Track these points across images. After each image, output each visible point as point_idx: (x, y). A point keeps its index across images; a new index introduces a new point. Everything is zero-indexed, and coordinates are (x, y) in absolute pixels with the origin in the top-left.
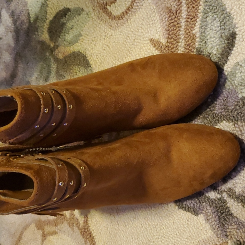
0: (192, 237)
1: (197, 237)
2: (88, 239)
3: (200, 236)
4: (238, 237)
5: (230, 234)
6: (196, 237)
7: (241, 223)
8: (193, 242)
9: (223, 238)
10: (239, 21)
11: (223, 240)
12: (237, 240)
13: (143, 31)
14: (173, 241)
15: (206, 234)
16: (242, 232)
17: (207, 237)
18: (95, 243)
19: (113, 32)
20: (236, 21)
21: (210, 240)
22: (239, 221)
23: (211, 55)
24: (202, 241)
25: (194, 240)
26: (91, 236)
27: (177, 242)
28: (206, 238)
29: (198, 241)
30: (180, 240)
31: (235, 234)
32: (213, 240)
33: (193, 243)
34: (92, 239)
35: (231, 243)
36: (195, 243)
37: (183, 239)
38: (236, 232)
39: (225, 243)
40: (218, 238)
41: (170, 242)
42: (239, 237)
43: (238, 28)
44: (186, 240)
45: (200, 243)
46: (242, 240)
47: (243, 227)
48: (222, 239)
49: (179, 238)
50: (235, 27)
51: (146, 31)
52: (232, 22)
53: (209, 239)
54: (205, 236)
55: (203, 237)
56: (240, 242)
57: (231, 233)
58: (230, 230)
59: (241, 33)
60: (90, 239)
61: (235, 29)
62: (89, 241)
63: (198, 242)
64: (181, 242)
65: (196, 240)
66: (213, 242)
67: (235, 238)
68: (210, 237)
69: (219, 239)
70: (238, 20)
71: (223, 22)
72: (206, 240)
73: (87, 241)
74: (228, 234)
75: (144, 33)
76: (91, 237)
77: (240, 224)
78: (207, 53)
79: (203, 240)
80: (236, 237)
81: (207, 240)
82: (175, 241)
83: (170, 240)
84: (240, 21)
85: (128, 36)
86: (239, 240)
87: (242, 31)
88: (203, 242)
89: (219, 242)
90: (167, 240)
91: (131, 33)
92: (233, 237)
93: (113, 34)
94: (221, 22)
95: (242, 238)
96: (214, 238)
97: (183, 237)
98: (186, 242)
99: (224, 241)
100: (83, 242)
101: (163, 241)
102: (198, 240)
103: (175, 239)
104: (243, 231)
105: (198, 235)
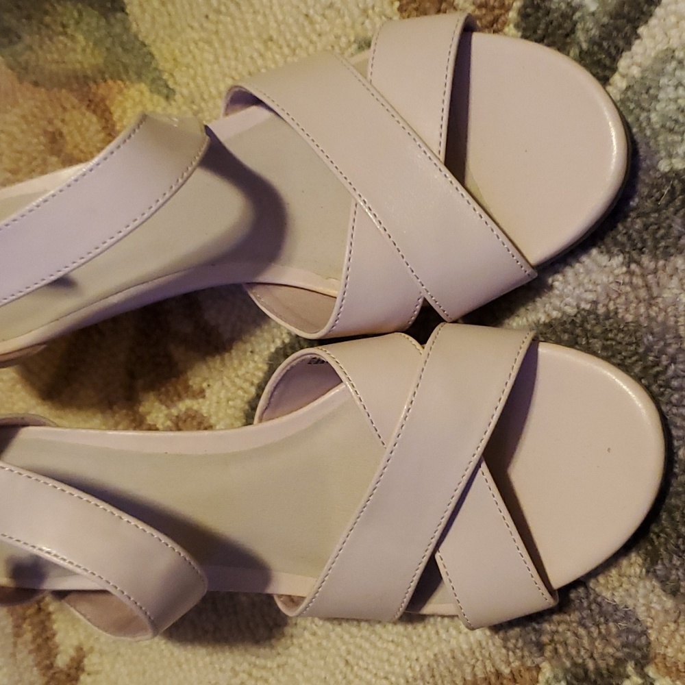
0: (415, 639)
1: (434, 638)
2: (28, 621)
3: (444, 636)
4: (578, 651)
5: (552, 641)
6: (429, 639)
7: (599, 605)
8: (414, 656)
9: (526, 653)
11: (523, 657)
12: (575, 664)
14: (344, 648)
15: (466, 634)
16: (595, 634)
17: (468, 642)
18: (54, 635)
21: (477, 654)
22: (592, 597)
23: (578, 15)
24: (449, 655)
25: (419, 649)
26: (40, 610)
27: (359, 653)
28: (465, 646)
29: (435, 655)
30: (367, 645)
31: (571, 639)
32: (487, 655)
33: (417, 660)
34: (42, 622)
35: (553, 669)
36: (422, 660)
37: (379, 644)
38: (576, 634)
39: (529, 669)
40: (508, 649)
41: (333, 651)
42: (583, 652)
44: (392, 647)
45: (442, 661)
46: (591, 665)
47: (602, 620)
48: (519, 653)
49: (367, 640)
53: (474, 653)
54: (462, 638)
55: (453, 642)
56: (586, 671)
57: (556, 638)
58: (554, 628)
60: (36, 620)
62: (30, 628)
63: (432, 657)
64: (372, 652)
65: (427, 649)
66: (488, 662)
67: (568, 655)
68: (480, 644)
69: (511, 653)
72: (463, 654)
73: (24, 626)
74: (545, 639)
76: (42, 613)
77: (594, 606)
78: (563, 6)
79: (452, 651)
80: (574, 652)
81: (467, 654)
82: (352, 648)
83: (330, 645)
86: (580, 661)
88: (452, 661)
89: (509, 664)
90: (320, 644)
92: (561, 650)
95: (592, 657)
96: (492, 649)
97: (381, 638)
98: (391, 654)
99: (529, 663)
100: (9, 630)
101: (306, 646)
102: (436, 650)
103: (351, 641)
104: (600, 633)
105: (437, 633)
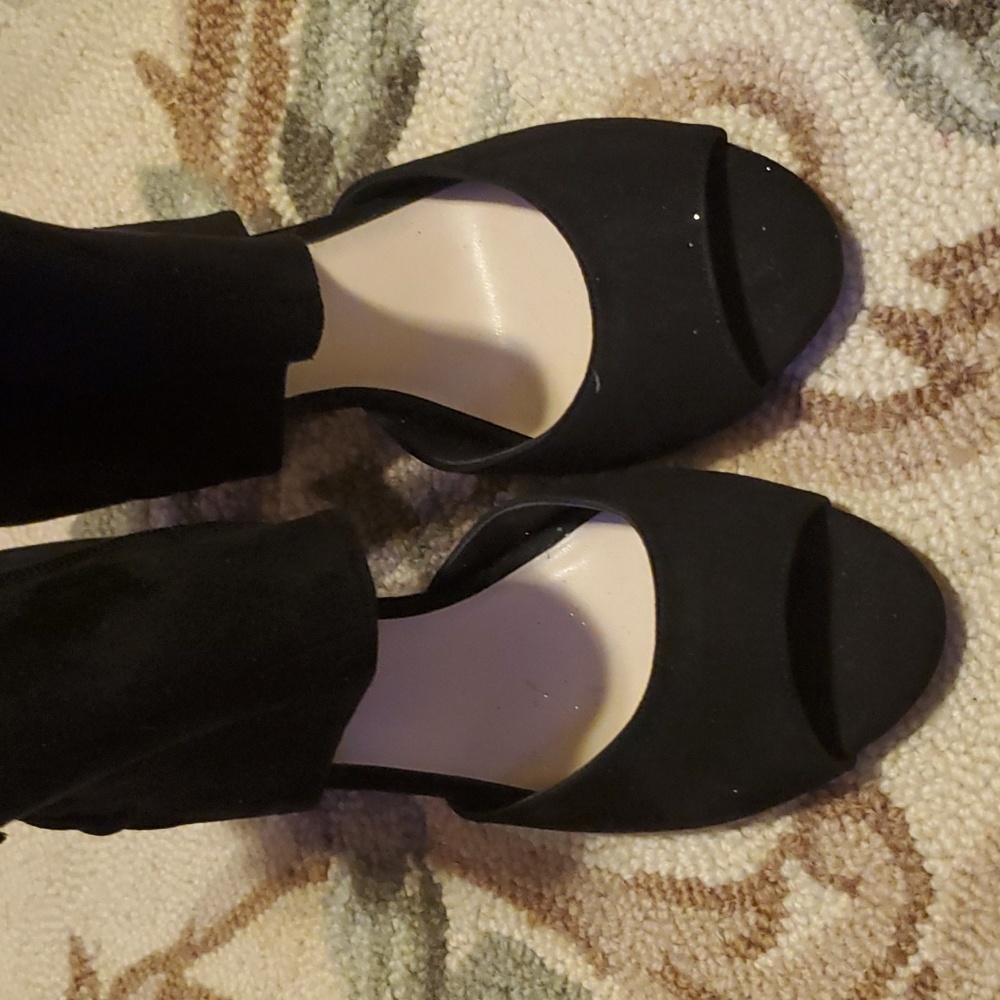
10: (435, 13)
13: (114, 18)
19: (12, 11)
20: (426, 15)
43: (427, 41)
50: (420, 36)
51: (126, 21)
52: (411, 19)
59: (435, 62)
61: (420, 44)
70: (433, 10)
71: (381, 16)
75: (118, 28)
84: (438, 16)
85: (62, 35)
87: (443, 55)
91: (72, 21)
93: (12, 22)
94: (375, 14)
